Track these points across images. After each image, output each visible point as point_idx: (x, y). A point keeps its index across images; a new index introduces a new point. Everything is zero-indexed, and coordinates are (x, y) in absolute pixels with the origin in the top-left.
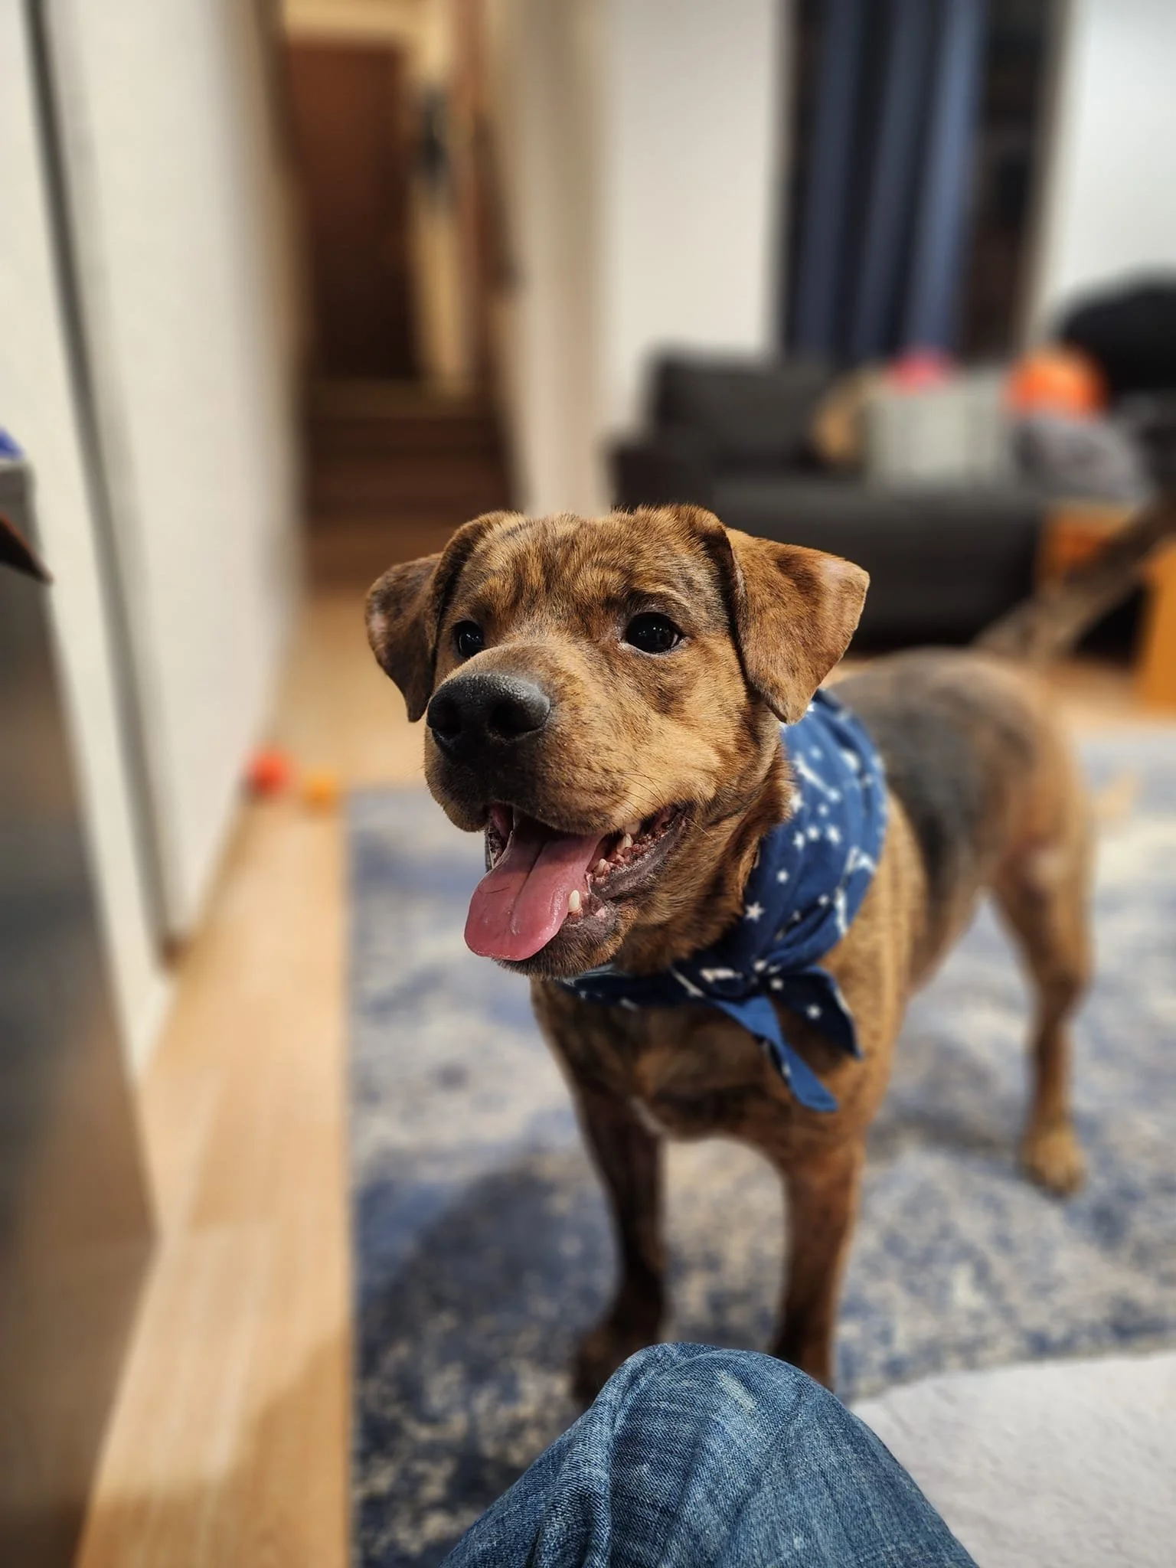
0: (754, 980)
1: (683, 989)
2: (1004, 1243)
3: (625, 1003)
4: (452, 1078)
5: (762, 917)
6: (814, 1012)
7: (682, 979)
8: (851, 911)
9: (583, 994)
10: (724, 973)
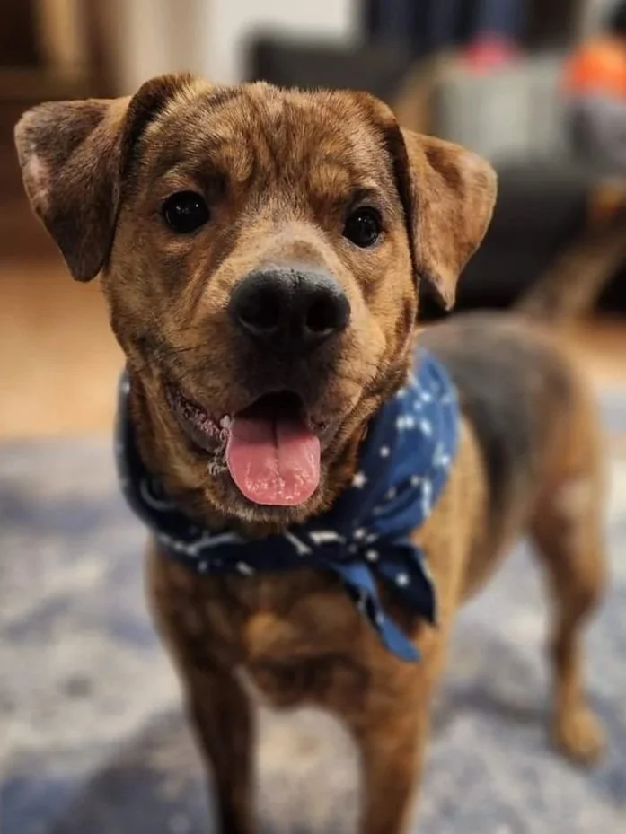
0: (353, 549)
1: (293, 548)
2: (538, 804)
3: (243, 568)
4: (77, 688)
5: (366, 485)
6: (403, 580)
7: (293, 539)
8: (434, 498)
9: (203, 566)
10: (329, 536)
